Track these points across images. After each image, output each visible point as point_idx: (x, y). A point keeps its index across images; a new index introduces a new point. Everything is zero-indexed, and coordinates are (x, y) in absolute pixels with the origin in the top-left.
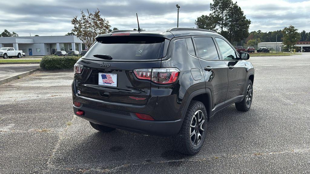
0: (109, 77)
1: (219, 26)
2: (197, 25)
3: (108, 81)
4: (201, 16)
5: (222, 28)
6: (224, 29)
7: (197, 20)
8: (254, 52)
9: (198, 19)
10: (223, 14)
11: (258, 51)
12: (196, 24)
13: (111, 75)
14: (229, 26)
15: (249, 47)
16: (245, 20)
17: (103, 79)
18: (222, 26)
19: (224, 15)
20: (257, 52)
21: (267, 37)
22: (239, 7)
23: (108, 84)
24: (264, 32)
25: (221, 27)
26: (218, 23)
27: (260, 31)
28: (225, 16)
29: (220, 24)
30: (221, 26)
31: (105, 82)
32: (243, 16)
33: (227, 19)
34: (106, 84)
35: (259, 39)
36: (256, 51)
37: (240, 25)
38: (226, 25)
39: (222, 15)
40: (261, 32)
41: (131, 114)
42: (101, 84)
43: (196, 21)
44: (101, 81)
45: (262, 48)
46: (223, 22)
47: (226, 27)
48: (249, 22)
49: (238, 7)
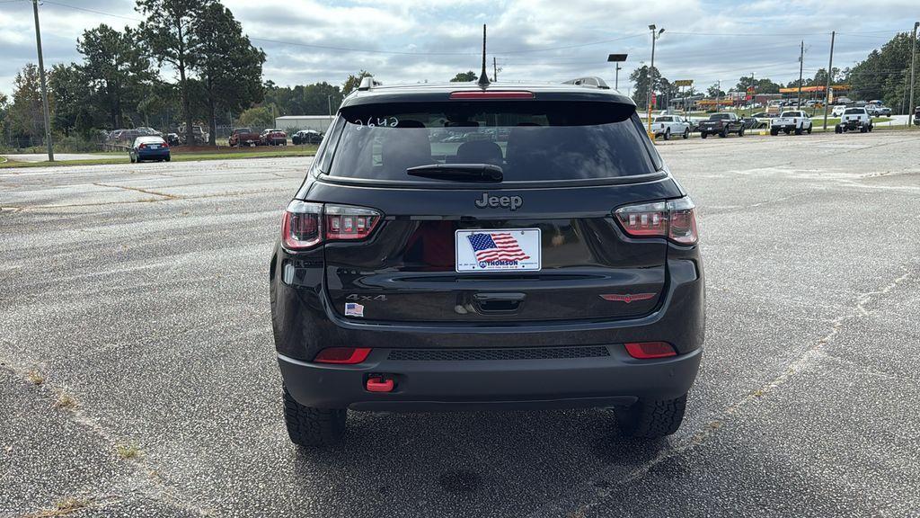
0: (506, 240)
1: (172, 64)
2: (85, 56)
3: (499, 253)
4: (97, 26)
5: (181, 68)
6: (187, 72)
7: (83, 40)
8: (284, 142)
9: (87, 35)
10: (180, 29)
11: (297, 141)
12: (81, 52)
13: (515, 234)
14: (202, 65)
15: (268, 130)
16: (250, 48)
17: (479, 252)
18: (182, 63)
19: (184, 30)
20: (294, 142)
21: (294, 99)
22: (227, 10)
23: (502, 264)
24: (283, 86)
25: (179, 67)
26: (169, 54)
27: (270, 81)
28: (186, 34)
29: (174, 56)
30: (178, 62)
31: (488, 261)
32: (242, 36)
33: (191, 43)
34: (489, 268)
35: (273, 105)
36: (289, 141)
37: (236, 63)
38: (191, 61)
39: (177, 29)
40: (273, 86)
41: (611, 349)
42: (468, 268)
43: (78, 41)
44: (467, 258)
45: (307, 132)
46: (181, 51)
47: (194, 68)
48: (262, 57)
49: (224, 9)
